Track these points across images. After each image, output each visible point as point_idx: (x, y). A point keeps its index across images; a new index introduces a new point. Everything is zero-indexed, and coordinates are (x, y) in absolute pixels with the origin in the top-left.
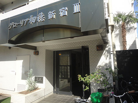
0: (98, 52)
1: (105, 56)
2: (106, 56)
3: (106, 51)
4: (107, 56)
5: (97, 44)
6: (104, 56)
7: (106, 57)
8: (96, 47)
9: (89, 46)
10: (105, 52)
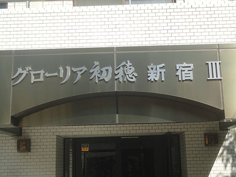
0: (207, 148)
1: (223, 160)
2: (225, 158)
3: (225, 147)
4: (228, 160)
5: (205, 129)
6: (221, 159)
7: (225, 161)
8: (203, 136)
9: (186, 133)
10: (224, 150)
